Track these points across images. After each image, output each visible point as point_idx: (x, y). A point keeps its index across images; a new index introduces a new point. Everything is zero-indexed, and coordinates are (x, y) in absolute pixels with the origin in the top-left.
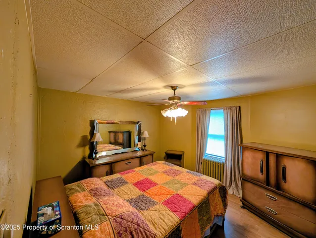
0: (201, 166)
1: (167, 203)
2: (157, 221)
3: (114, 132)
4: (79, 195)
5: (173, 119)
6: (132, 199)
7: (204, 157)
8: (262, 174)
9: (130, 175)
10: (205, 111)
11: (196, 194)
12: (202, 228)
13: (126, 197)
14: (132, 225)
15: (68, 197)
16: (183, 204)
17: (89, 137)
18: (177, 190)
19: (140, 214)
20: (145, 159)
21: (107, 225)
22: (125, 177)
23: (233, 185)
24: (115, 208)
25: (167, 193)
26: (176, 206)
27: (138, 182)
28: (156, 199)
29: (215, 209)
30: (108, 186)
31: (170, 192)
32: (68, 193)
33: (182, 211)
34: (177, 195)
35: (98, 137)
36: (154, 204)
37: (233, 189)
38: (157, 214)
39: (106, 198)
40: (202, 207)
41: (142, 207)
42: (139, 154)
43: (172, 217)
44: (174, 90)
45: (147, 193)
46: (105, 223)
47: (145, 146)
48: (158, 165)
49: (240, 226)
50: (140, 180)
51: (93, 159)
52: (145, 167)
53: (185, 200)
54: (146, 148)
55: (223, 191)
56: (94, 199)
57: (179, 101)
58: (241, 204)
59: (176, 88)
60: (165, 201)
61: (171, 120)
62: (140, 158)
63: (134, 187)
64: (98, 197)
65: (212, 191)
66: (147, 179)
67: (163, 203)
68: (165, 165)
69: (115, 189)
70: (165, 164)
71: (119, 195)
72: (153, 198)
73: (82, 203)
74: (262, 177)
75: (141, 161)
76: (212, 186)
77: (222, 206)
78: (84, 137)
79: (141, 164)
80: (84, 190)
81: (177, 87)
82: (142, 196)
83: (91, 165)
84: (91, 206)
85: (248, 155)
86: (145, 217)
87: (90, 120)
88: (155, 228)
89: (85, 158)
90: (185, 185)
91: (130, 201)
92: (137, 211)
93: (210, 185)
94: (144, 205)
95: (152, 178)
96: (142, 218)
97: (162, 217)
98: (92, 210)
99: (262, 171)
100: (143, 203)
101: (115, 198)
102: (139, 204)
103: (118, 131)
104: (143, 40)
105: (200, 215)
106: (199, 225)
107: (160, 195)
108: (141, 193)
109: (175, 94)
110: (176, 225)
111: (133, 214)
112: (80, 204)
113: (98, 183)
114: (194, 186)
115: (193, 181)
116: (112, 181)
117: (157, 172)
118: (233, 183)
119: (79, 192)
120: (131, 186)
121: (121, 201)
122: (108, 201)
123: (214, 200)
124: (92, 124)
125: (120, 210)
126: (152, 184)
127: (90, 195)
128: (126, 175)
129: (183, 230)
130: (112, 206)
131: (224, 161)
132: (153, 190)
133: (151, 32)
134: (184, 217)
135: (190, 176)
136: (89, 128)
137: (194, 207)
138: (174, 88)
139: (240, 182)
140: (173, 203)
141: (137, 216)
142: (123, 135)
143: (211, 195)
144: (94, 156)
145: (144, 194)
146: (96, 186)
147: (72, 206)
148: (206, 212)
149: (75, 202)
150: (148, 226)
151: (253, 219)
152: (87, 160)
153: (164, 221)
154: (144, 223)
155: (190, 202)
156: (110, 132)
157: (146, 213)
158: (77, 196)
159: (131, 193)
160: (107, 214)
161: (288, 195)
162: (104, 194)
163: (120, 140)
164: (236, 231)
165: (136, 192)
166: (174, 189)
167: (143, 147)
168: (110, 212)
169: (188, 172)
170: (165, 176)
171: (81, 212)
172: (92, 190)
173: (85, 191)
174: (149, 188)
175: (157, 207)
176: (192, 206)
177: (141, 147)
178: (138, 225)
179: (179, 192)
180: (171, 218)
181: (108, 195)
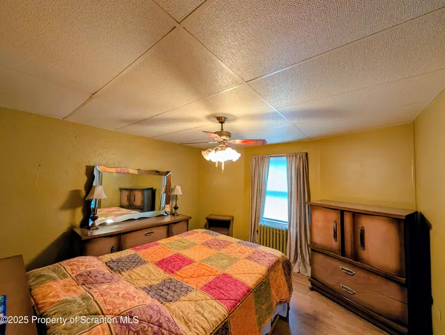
0: (257, 236)
1: (208, 288)
2: (191, 317)
3: (127, 190)
4: (53, 284)
5: (220, 164)
6: (151, 286)
7: (260, 223)
8: (336, 241)
9: (150, 250)
10: (263, 158)
11: (251, 271)
12: (260, 323)
13: (143, 284)
14: (149, 326)
15: (30, 290)
16: (233, 287)
17: (83, 193)
18: (224, 268)
19: (163, 309)
20: (175, 228)
21: (103, 330)
22: (142, 253)
23: (299, 260)
24: (121, 300)
25: (209, 273)
26: (221, 291)
27: (163, 260)
28: (192, 283)
29: (278, 292)
30: (112, 269)
31: (214, 271)
32: (32, 284)
33: (232, 298)
34: (223, 275)
35: (99, 192)
36: (188, 290)
37: (299, 265)
38: (192, 306)
39: (105, 286)
40: (260, 290)
41: (168, 297)
42: (168, 219)
43: (216, 308)
44: (222, 123)
45: (177, 275)
46: (99, 327)
47: (176, 208)
48: (195, 235)
49: (309, 315)
50: (166, 256)
51: (89, 228)
52: (175, 238)
53: (236, 282)
54: (178, 211)
55: (287, 266)
56: (82, 290)
57: (228, 138)
58: (309, 285)
59: (225, 120)
60: (206, 285)
61: (217, 166)
62: (168, 225)
63: (155, 267)
64: (90, 286)
65: (273, 266)
66: (178, 256)
67: (202, 289)
68: (206, 235)
69: (123, 273)
70: (206, 232)
71: (131, 281)
72: (187, 282)
73: (58, 296)
74: (335, 244)
75: (169, 230)
76: (273, 259)
77: (286, 288)
78: (75, 193)
79: (169, 234)
80: (64, 276)
81: (225, 118)
82: (170, 281)
83: (84, 238)
84: (75, 301)
85: (318, 217)
86: (172, 312)
87: (87, 166)
88: (189, 327)
89: (75, 227)
90: (236, 260)
91: (149, 290)
92: (159, 303)
93: (271, 258)
94: (171, 293)
95: (186, 253)
96: (168, 313)
97: (200, 309)
98: (75, 307)
99: (335, 236)
100: (169, 292)
101: (121, 285)
102: (163, 293)
103: (135, 188)
104: (177, 24)
105: (257, 302)
106: (256, 317)
107: (198, 276)
108: (167, 276)
109: (222, 129)
110: (223, 320)
111: (151, 308)
112: (53, 300)
113: (92, 264)
114: (247, 261)
115: (247, 254)
116: (119, 261)
117: (194, 244)
118: (299, 256)
119: (54, 280)
120: (151, 267)
121: (132, 289)
122: (107, 291)
123: (276, 279)
124: (90, 173)
125: (129, 303)
126: (186, 261)
127: (75, 283)
128: (144, 251)
129: (232, 327)
130: (115, 298)
131: (287, 227)
132: (187, 270)
133: (190, 10)
134: (234, 306)
135: (243, 247)
136: (85, 179)
137: (248, 291)
138: (221, 120)
139: (308, 255)
140: (217, 287)
141: (159, 312)
142: (143, 195)
143: (272, 273)
144: (90, 224)
145: (172, 276)
146: (89, 269)
147: (37, 304)
148: (266, 298)
149: (44, 297)
150: (176, 325)
151: (325, 304)
152: (78, 231)
153: (203, 316)
154: (169, 321)
155: (243, 284)
156: (121, 190)
157: (174, 306)
158: (49, 286)
159: (150, 277)
160: (105, 312)
161: (368, 266)
162: (103, 280)
163: (138, 202)
164: (305, 323)
165: (159, 275)
166: (219, 267)
167: (174, 210)
168: (109, 307)
169: (239, 242)
170: (206, 249)
171: (53, 313)
172: (81, 275)
173: (66, 277)
174: (180, 268)
175: (192, 295)
176: (245, 290)
177: (169, 210)
178: (160, 326)
179: (226, 272)
180: (214, 311)
181: (110, 281)
